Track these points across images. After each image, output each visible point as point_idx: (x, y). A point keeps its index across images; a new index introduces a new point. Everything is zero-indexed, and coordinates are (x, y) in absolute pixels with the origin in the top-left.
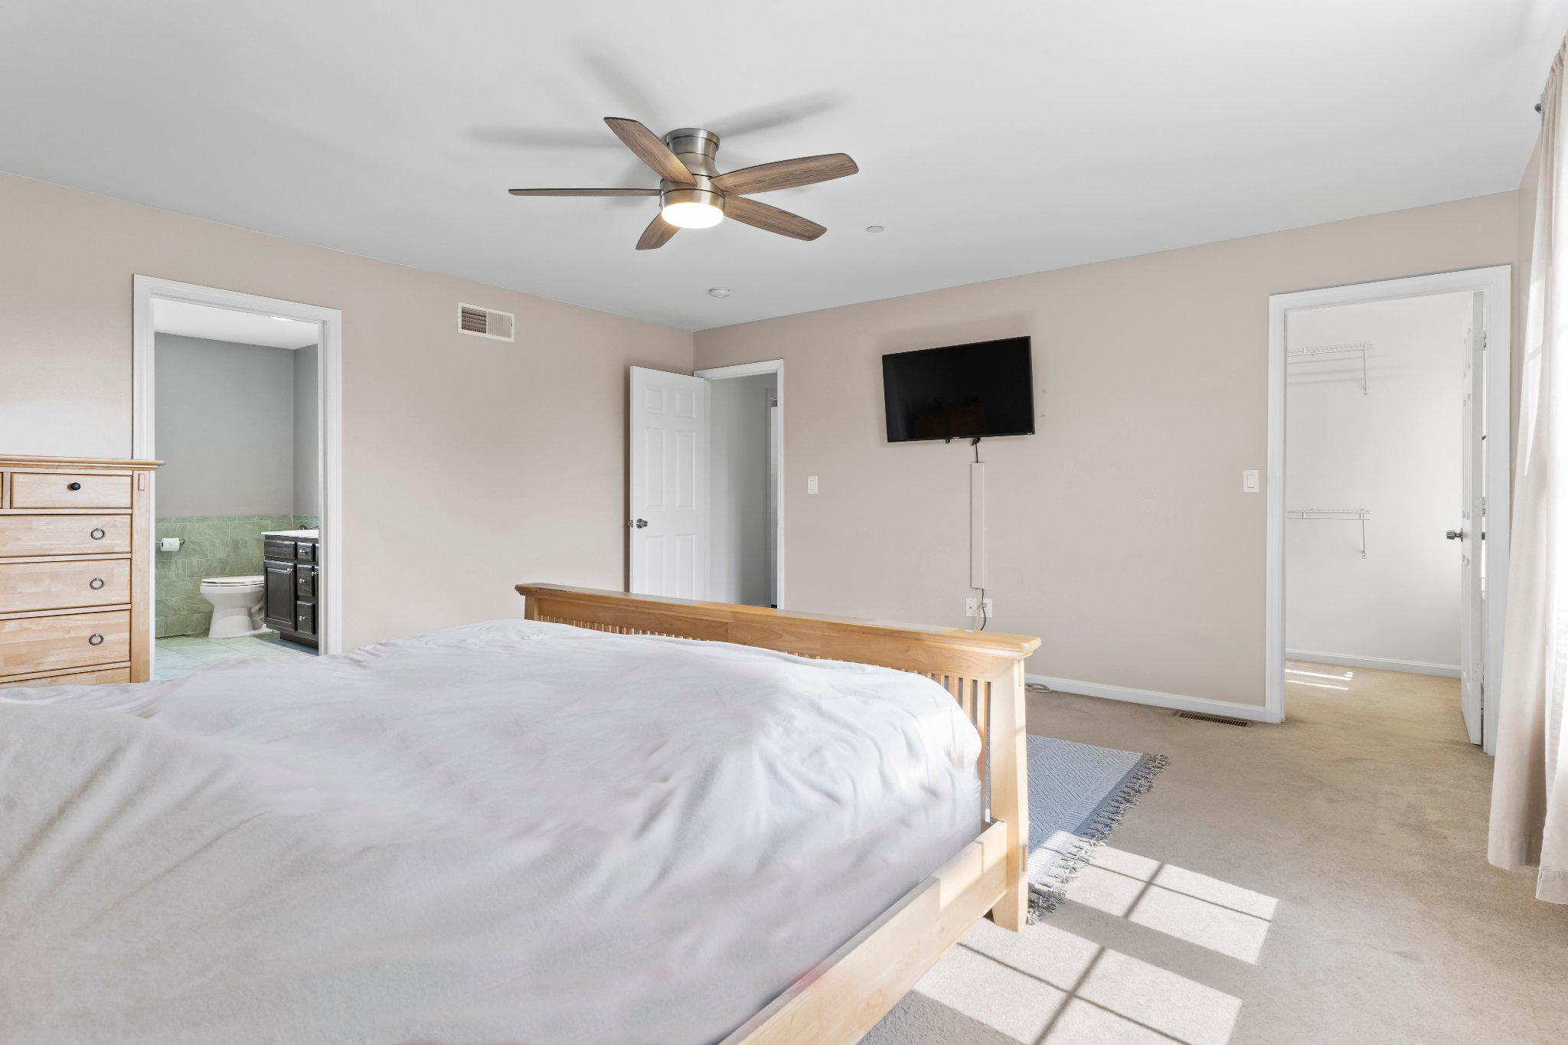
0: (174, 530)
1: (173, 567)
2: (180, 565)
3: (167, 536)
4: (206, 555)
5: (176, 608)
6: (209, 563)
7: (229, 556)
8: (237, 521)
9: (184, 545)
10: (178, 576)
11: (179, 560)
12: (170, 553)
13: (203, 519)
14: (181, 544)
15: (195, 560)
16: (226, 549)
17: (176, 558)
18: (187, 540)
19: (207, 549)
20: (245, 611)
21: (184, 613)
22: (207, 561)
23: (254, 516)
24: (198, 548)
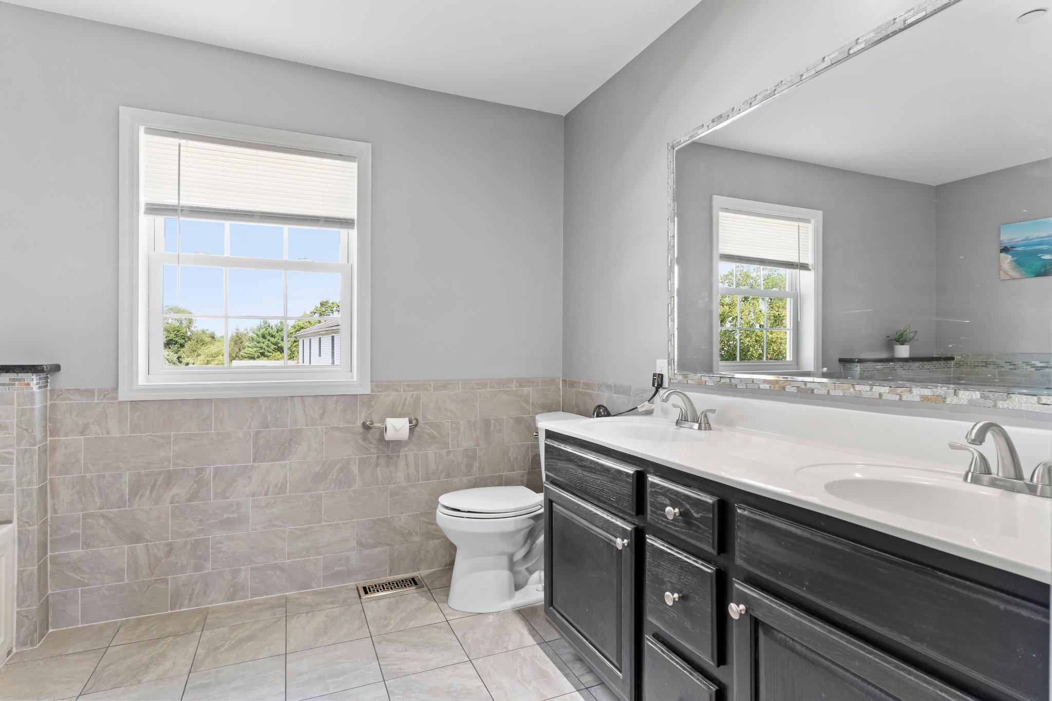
0: (404, 405)
1: (402, 464)
2: (411, 460)
3: (394, 415)
4: (446, 445)
5: (406, 531)
6: (451, 456)
7: (478, 445)
8: (488, 389)
9: (418, 429)
10: (408, 478)
11: (409, 453)
12: (397, 444)
13: (444, 385)
14: (412, 430)
15: (431, 452)
16: (474, 435)
17: (406, 449)
18: (421, 421)
19: (448, 435)
20: (504, 560)
21: (417, 539)
22: (448, 453)
23: (510, 381)
24: (436, 434)
